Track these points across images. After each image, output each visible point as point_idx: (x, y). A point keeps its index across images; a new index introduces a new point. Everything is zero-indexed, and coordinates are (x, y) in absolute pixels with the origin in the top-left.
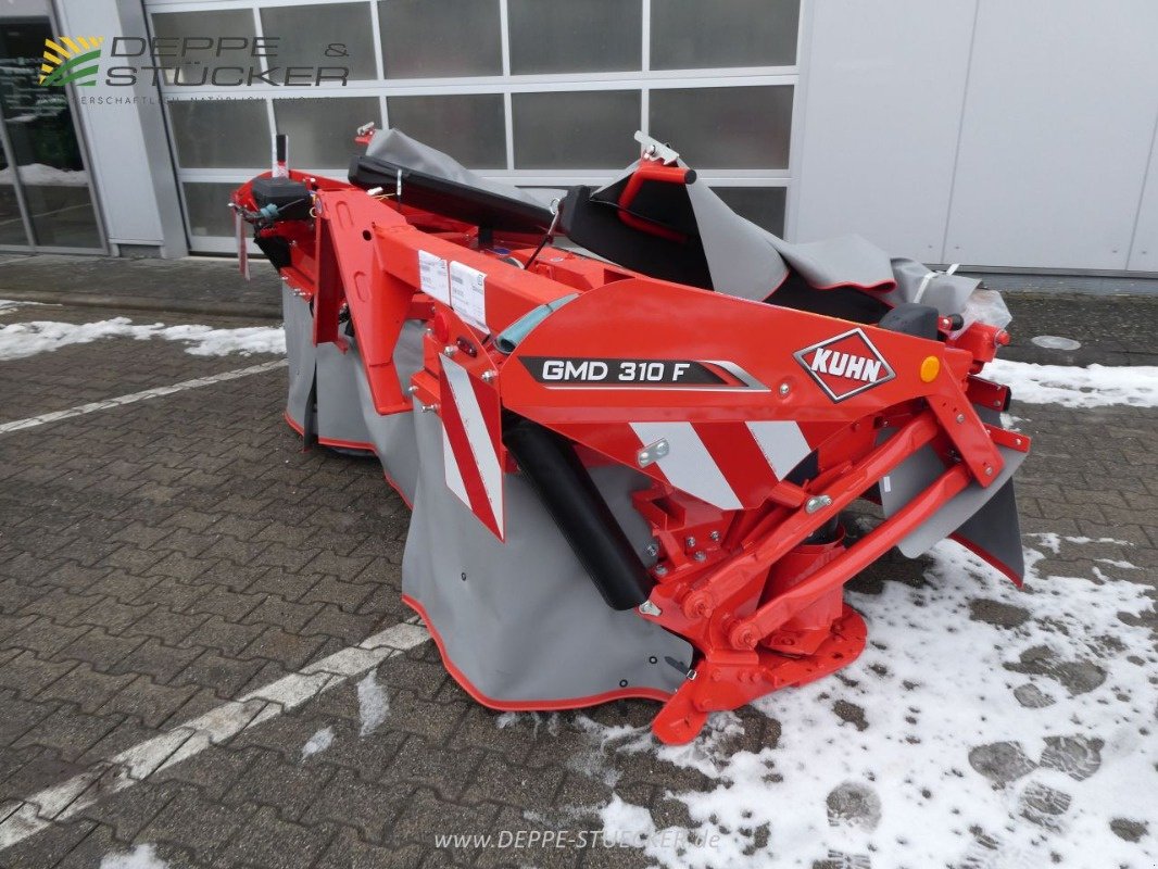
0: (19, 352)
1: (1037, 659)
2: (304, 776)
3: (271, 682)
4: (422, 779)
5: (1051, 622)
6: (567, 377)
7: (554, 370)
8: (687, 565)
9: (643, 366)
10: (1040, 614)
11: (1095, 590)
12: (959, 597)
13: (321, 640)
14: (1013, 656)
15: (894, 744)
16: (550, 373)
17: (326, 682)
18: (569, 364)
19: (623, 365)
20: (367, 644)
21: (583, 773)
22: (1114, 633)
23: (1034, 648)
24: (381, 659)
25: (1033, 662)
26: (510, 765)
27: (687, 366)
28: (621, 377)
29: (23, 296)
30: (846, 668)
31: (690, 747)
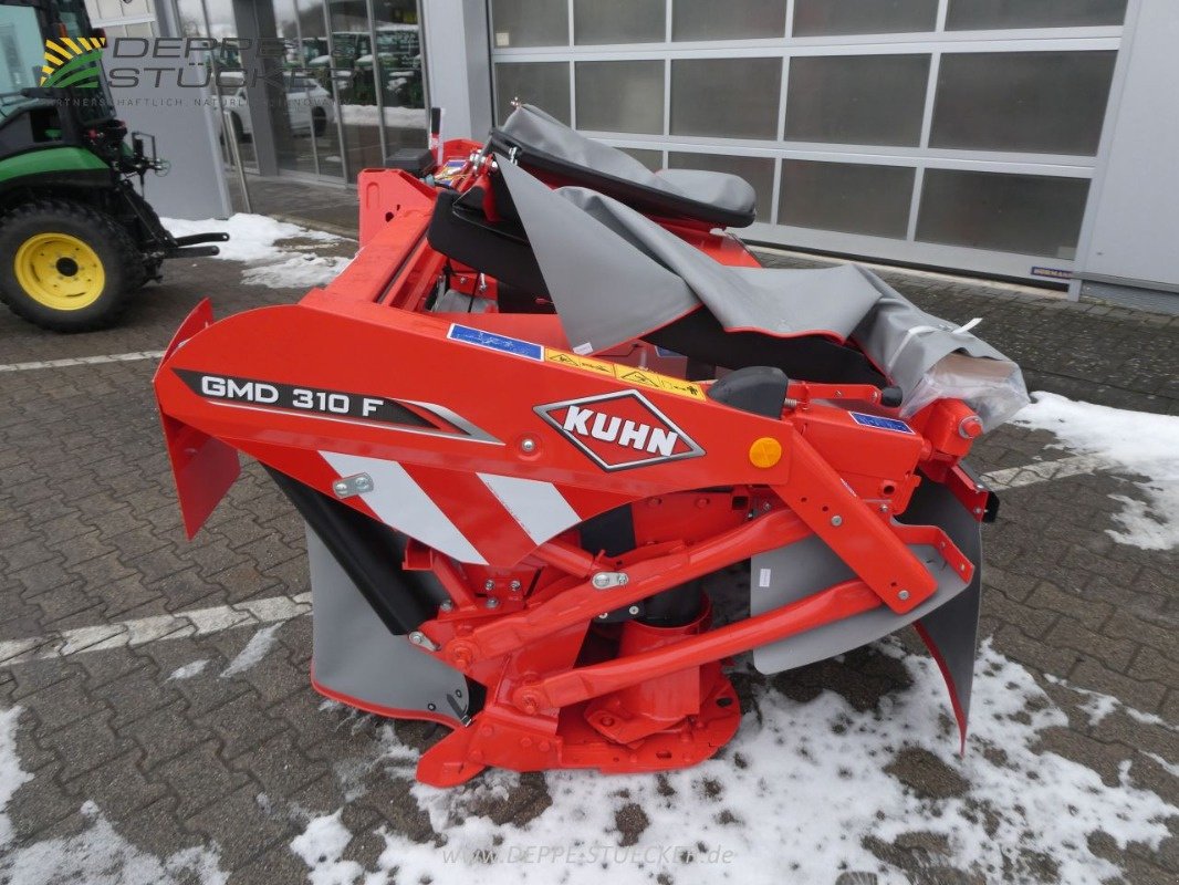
0: (307, 282)
1: (918, 848)
2: (154, 693)
3: (207, 607)
4: (224, 731)
5: (985, 812)
6: (231, 395)
7: (215, 386)
8: (471, 608)
9: (322, 396)
10: (978, 795)
11: (1094, 791)
12: (896, 737)
13: (272, 582)
14: (888, 833)
15: (641, 875)
16: (210, 387)
17: (242, 621)
18: (231, 382)
19: (296, 392)
20: (298, 599)
21: (340, 778)
22: (1060, 854)
23: (929, 833)
24: (296, 615)
25: (908, 851)
26: (294, 746)
27: (381, 403)
28: (296, 403)
29: (347, 233)
30: (677, 773)
31: (442, 793)
